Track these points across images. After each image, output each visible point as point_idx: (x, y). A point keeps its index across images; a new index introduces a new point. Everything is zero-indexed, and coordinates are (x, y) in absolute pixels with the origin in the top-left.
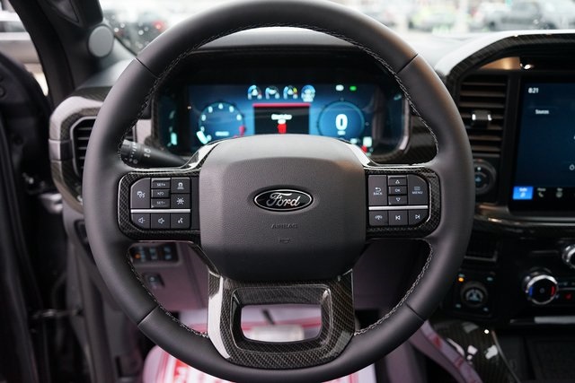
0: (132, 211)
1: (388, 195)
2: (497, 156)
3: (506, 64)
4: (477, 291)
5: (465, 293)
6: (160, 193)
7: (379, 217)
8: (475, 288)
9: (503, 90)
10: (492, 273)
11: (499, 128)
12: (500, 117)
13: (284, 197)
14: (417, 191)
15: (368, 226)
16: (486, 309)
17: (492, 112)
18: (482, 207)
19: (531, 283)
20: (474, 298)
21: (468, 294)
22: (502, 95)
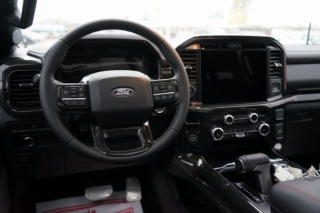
0: (63, 99)
1: (160, 89)
2: (195, 82)
3: (195, 47)
4: (194, 138)
5: (189, 139)
6: (74, 92)
7: (157, 98)
8: (193, 136)
9: (195, 57)
10: (199, 130)
11: (195, 72)
12: (195, 67)
13: (123, 91)
14: (170, 87)
15: (154, 101)
16: (198, 146)
17: (192, 65)
18: (192, 103)
19: (213, 132)
20: (193, 140)
21: (191, 139)
22: (195, 59)
